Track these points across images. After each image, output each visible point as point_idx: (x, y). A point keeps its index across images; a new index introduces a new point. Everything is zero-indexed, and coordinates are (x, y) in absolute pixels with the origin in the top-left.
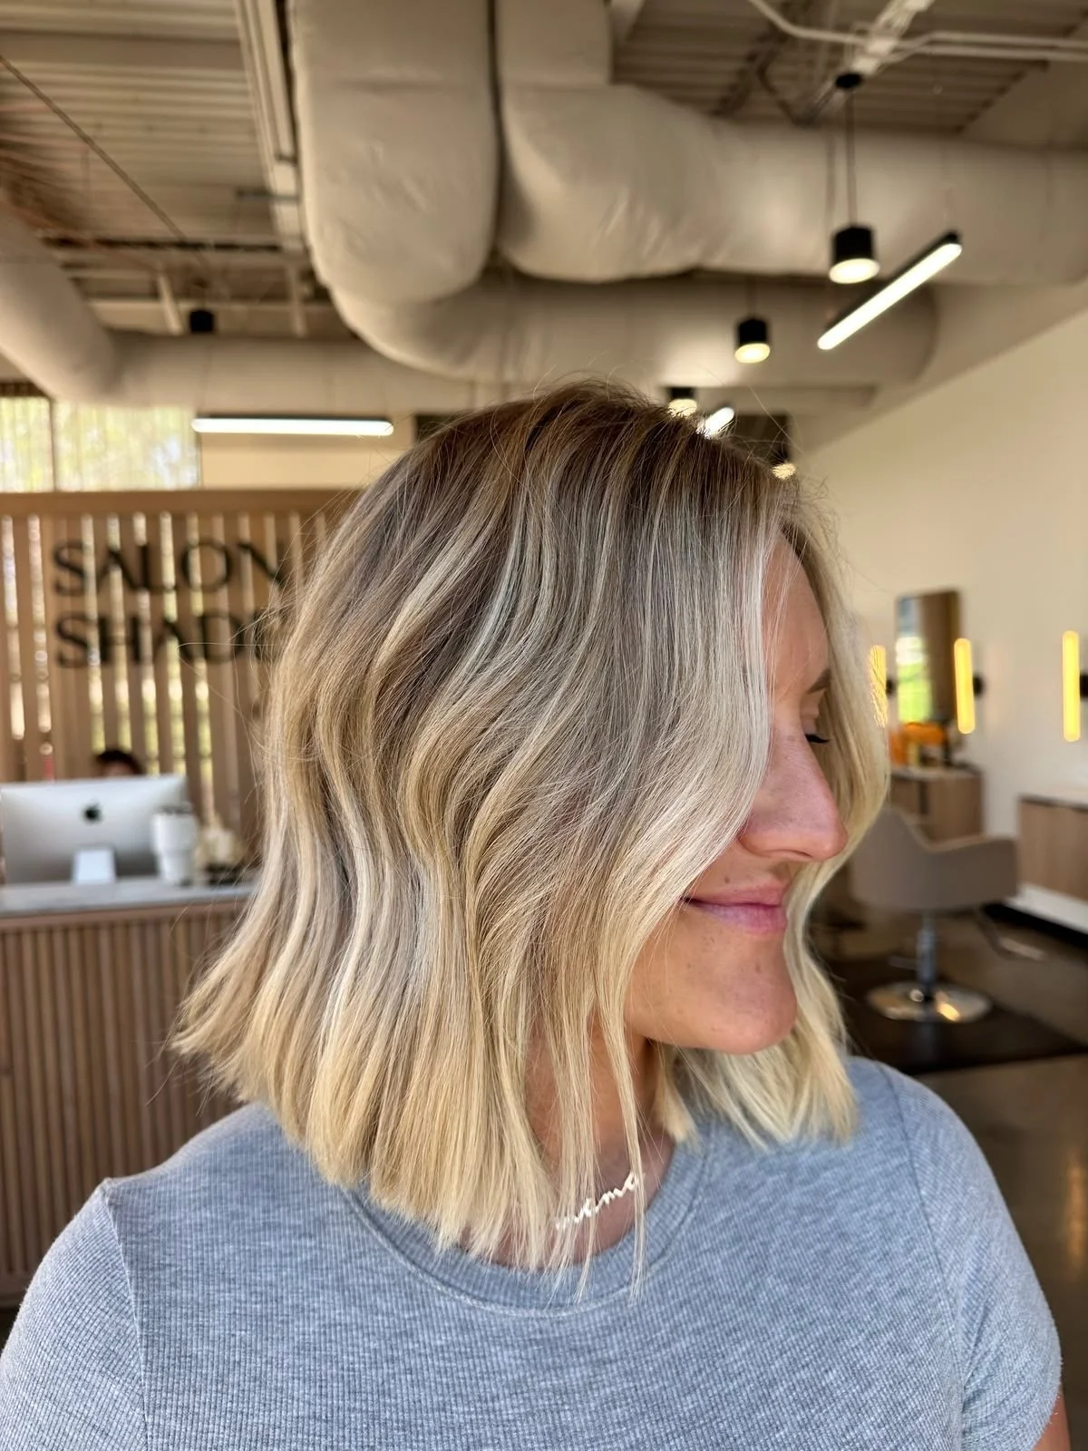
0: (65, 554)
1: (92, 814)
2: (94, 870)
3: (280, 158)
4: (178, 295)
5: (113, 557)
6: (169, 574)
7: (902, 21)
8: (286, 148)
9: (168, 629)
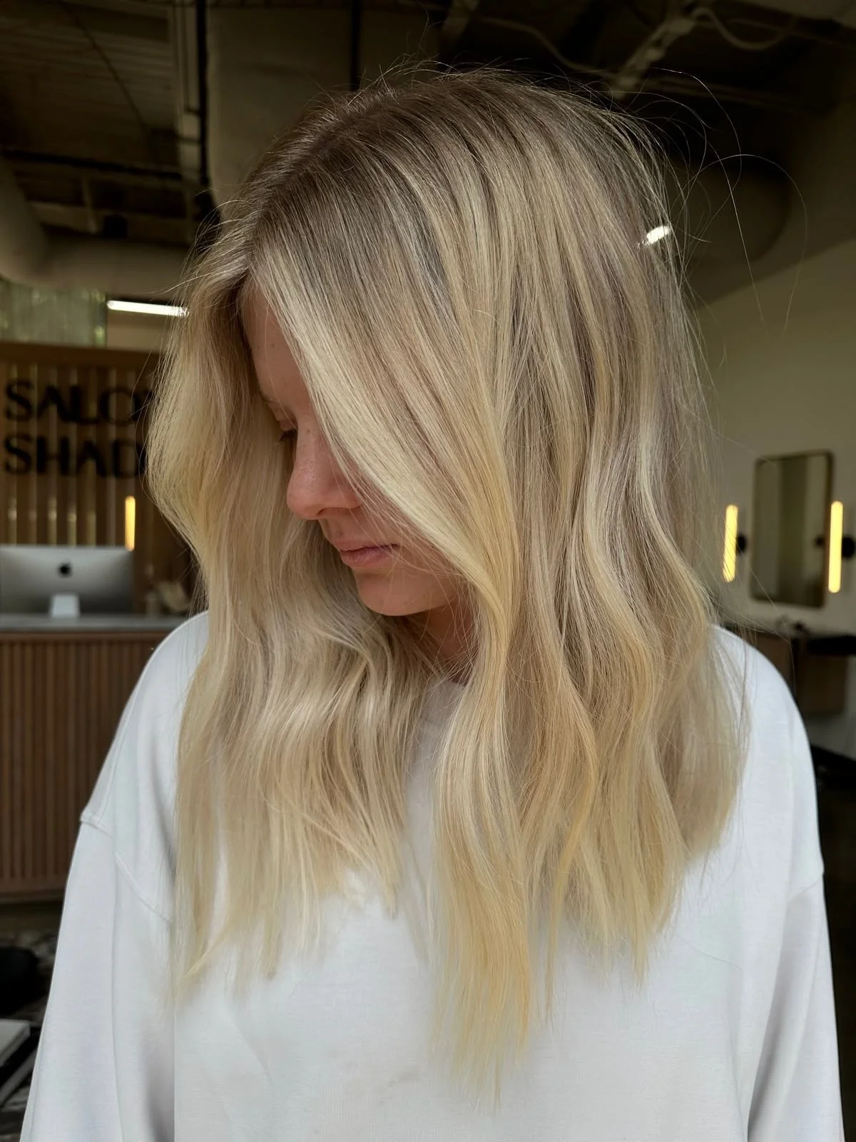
0: (15, 389)
1: (65, 570)
2: (65, 609)
3: (188, 110)
4: (98, 205)
5: (51, 395)
6: (93, 410)
7: (643, 67)
8: (194, 102)
9: (90, 450)
